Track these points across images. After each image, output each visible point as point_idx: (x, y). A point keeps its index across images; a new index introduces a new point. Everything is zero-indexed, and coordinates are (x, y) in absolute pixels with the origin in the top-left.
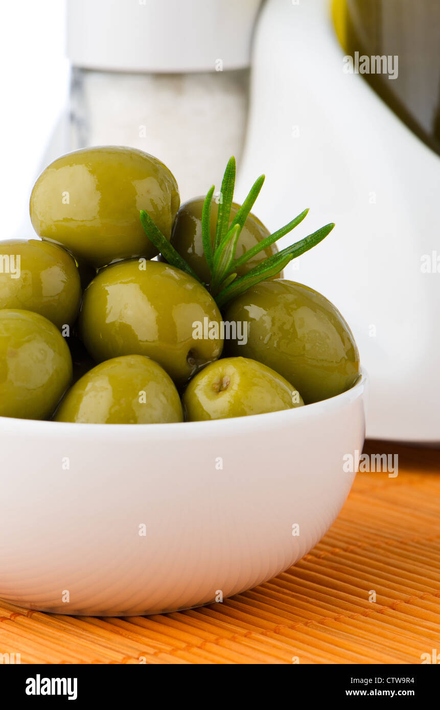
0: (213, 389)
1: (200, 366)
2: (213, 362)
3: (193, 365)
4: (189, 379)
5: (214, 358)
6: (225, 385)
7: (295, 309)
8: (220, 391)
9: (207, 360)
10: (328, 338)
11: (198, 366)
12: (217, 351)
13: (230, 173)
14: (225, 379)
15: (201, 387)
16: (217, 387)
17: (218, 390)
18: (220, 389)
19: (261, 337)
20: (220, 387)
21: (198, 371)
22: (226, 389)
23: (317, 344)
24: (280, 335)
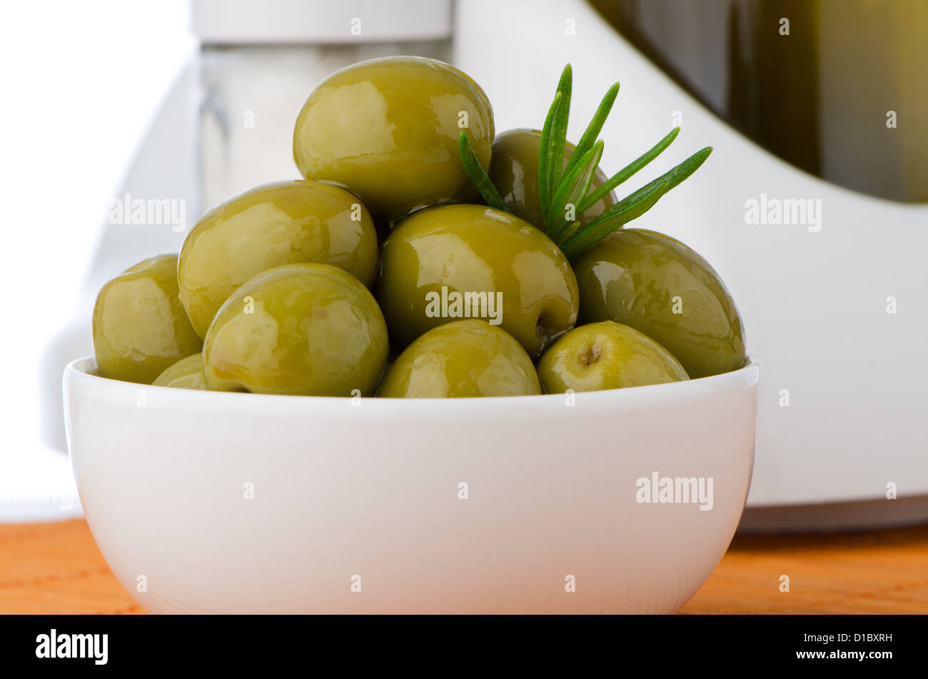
0: (579, 361)
1: (553, 338)
2: (569, 331)
3: (543, 336)
4: (538, 356)
5: (570, 325)
6: (596, 356)
7: (666, 263)
8: (588, 364)
9: (560, 330)
10: (711, 301)
11: (549, 338)
12: (573, 317)
13: (566, 88)
14: (595, 349)
15: (562, 359)
16: (584, 359)
17: (586, 363)
18: (588, 362)
19: (623, 302)
20: (590, 359)
21: (551, 344)
22: (598, 359)
23: (698, 309)
24: (650, 297)
